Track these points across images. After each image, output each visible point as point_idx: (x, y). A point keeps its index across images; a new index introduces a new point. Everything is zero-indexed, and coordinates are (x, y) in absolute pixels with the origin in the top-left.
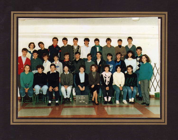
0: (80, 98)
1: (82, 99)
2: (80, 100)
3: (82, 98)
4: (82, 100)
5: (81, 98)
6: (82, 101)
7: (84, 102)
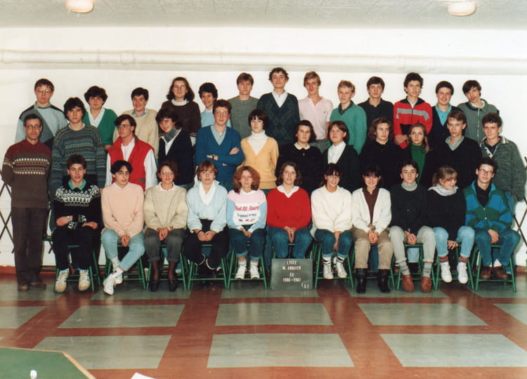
0: (284, 268)
1: (292, 271)
2: (286, 274)
3: (291, 268)
4: (292, 275)
5: (287, 268)
6: (292, 278)
7: (297, 280)
